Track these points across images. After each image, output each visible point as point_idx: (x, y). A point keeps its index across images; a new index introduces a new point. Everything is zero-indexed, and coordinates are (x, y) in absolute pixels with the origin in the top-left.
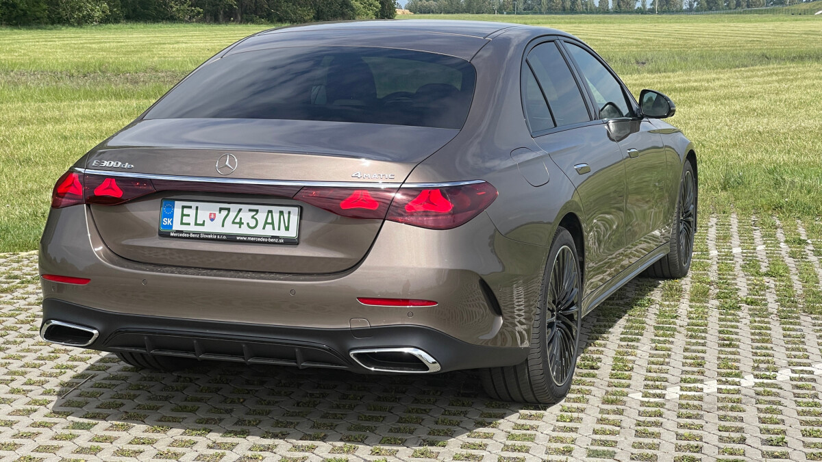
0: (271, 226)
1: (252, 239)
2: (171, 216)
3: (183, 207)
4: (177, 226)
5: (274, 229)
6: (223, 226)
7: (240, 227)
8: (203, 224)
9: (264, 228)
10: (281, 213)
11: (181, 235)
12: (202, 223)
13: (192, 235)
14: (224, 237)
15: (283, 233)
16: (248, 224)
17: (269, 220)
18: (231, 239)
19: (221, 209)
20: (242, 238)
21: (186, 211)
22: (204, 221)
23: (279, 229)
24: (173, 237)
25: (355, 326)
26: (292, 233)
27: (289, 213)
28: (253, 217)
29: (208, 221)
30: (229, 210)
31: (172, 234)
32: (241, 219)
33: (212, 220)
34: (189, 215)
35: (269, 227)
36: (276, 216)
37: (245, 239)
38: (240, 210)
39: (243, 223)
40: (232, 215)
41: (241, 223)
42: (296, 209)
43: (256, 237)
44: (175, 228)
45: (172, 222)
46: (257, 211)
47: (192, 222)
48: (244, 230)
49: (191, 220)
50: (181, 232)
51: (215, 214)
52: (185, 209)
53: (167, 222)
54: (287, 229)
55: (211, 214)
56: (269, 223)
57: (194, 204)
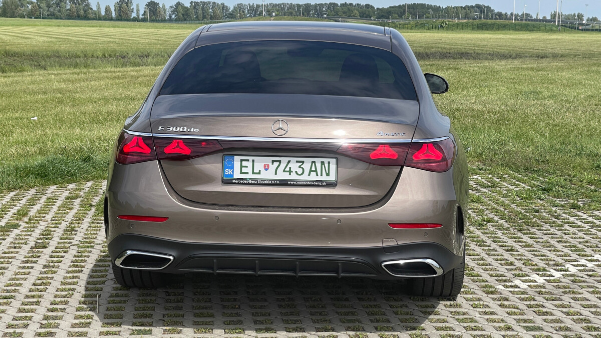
0: (315, 173)
1: (301, 183)
2: (232, 168)
3: (242, 161)
4: (237, 175)
5: (317, 175)
6: (276, 174)
7: (290, 174)
8: (259, 173)
9: (309, 175)
10: (323, 163)
11: (241, 181)
12: (258, 172)
14: (278, 182)
15: (324, 178)
16: (296, 172)
17: (313, 169)
18: (284, 183)
19: (273, 162)
20: (292, 183)
22: (260, 171)
23: (321, 175)
24: (235, 183)
25: (386, 244)
26: (332, 178)
27: (329, 163)
28: (300, 167)
29: (263, 171)
30: (280, 162)
31: (234, 181)
32: (290, 168)
33: (266, 169)
35: (313, 174)
36: (319, 165)
37: (295, 183)
38: (289, 162)
39: (292, 172)
40: (283, 165)
41: (290, 172)
42: (334, 160)
43: (304, 181)
44: (235, 176)
45: (233, 172)
46: (303, 162)
47: (250, 171)
48: (294, 177)
49: (249, 170)
50: (242, 179)
51: (268, 165)
53: (228, 172)
54: (328, 174)
55: (265, 165)
56: (313, 171)
57: (251, 158)
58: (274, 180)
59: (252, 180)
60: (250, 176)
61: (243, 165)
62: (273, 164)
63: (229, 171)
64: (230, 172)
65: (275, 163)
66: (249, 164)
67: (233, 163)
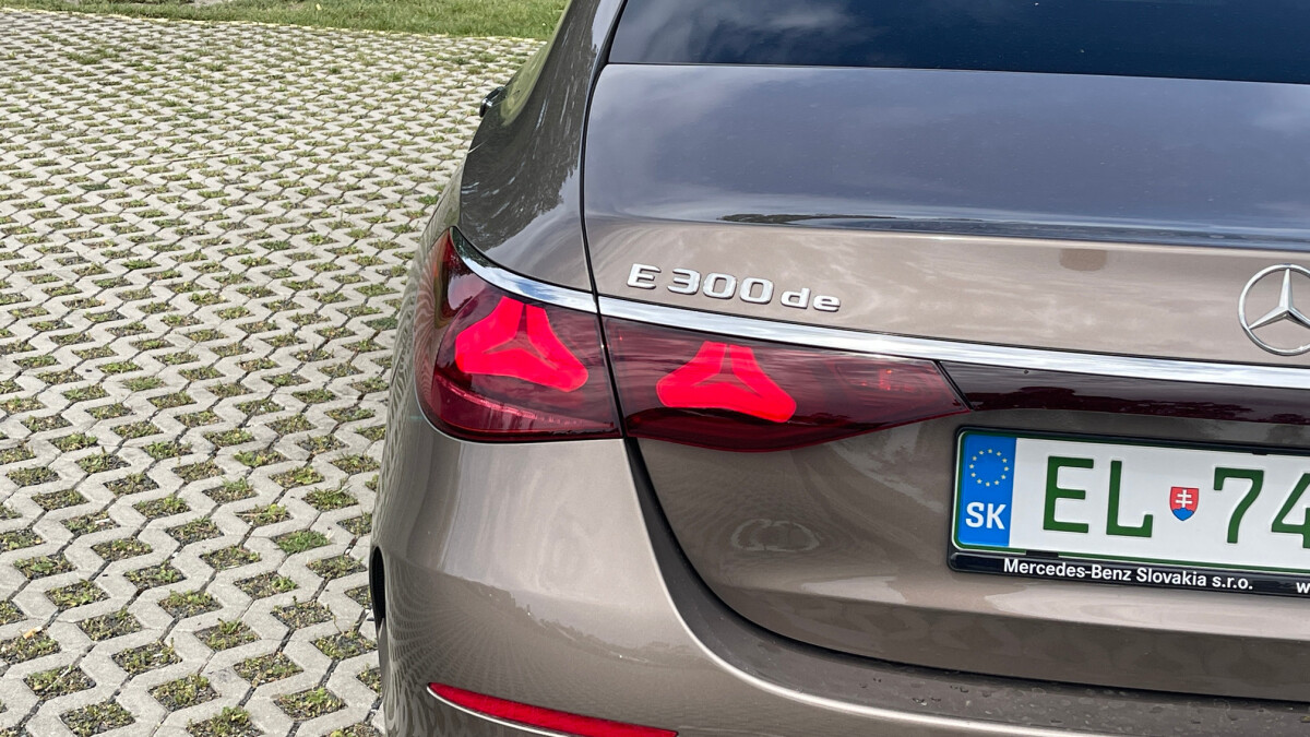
2: (1003, 495)
4: (1027, 533)
6: (1233, 537)
8: (1145, 530)
11: (1050, 570)
12: (1139, 524)
13: (1097, 571)
19: (1221, 475)
21: (1068, 478)
22: (1149, 519)
29: (1164, 519)
30: (1257, 477)
33: (1183, 513)
34: (1080, 495)
47: (1098, 520)
49: (1092, 511)
50: (1052, 557)
51: (1194, 493)
52: (1062, 470)
55: (1175, 491)
57: (1103, 453)
58: (1225, 571)
59: (1109, 562)
60: (1098, 543)
61: (1061, 485)
62: (1218, 486)
63: (984, 514)
64: (993, 516)
65: (1228, 482)
66: (1095, 482)
67: (1011, 475)
